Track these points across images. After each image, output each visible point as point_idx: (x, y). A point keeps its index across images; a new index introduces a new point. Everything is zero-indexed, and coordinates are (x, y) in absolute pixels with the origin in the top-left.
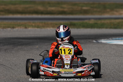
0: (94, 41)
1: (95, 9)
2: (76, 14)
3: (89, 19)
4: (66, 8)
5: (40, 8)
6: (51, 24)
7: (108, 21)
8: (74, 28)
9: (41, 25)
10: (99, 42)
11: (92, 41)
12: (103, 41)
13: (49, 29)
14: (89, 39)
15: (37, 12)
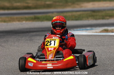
6: (17, 18)
7: (70, 14)
9: (7, 19)
13: (14, 23)
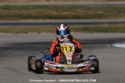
0: (108, 45)
1: (109, 14)
2: (89, 18)
3: (103, 23)
4: (80, 12)
5: (54, 13)
8: (88, 32)
10: (113, 47)
11: (106, 45)
12: (117, 45)
14: (103, 43)
15: (50, 17)
